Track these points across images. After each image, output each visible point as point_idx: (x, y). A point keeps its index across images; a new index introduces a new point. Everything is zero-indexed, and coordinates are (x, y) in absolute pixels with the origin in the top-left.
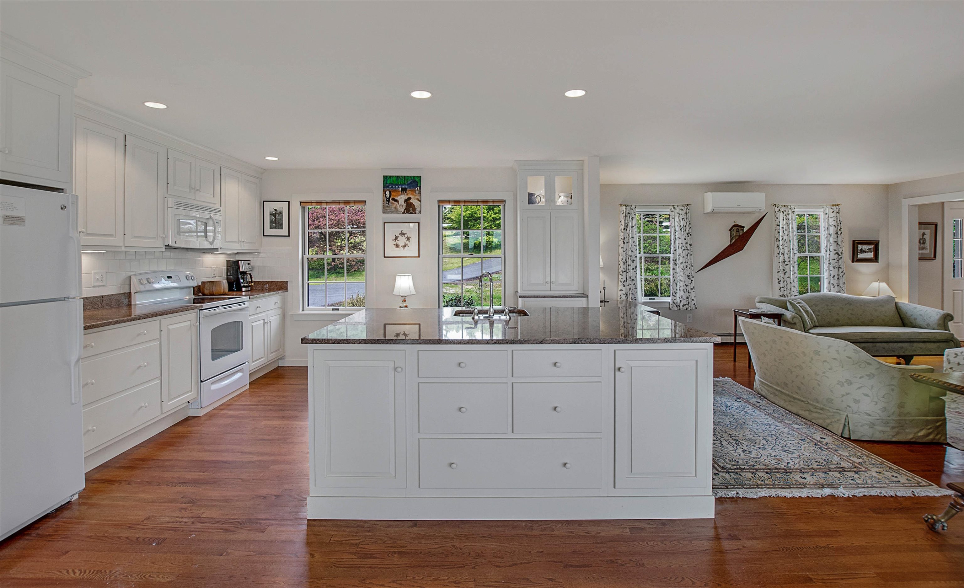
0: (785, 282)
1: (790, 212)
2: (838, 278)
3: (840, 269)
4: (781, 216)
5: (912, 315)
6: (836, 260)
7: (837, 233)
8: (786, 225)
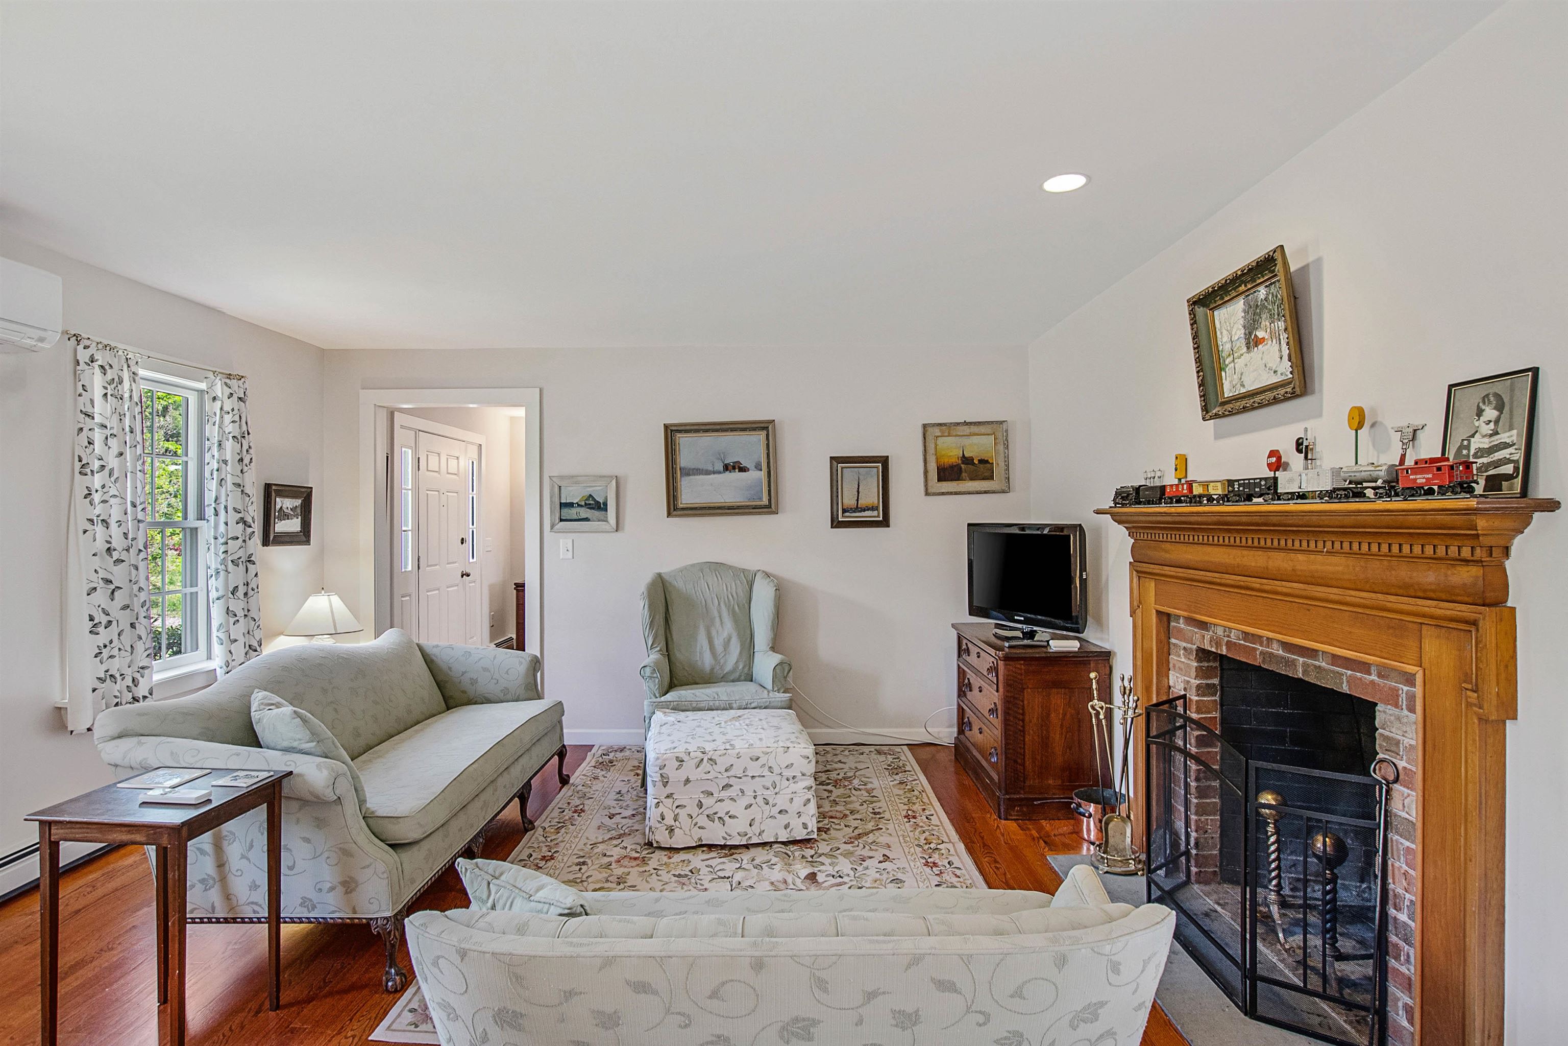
0: (115, 623)
1: (126, 376)
2: (246, 594)
3: (250, 566)
4: (97, 382)
5: (464, 673)
6: (240, 540)
7: (241, 460)
8: (116, 417)
